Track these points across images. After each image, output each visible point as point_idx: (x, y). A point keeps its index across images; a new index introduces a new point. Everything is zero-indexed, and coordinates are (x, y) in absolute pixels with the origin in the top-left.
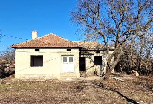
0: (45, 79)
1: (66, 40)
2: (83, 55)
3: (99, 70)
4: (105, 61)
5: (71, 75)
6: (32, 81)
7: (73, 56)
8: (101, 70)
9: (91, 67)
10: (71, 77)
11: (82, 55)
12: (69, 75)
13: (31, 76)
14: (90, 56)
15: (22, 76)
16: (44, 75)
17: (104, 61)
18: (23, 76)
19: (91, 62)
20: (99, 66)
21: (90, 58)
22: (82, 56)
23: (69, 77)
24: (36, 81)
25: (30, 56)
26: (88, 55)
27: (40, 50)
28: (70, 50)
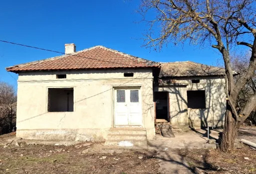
0: (77, 139)
1: (125, 56)
2: (163, 86)
3: (197, 118)
4: (210, 99)
5: (134, 133)
6: (47, 143)
7: (139, 87)
8: (201, 118)
9: (181, 112)
10: (132, 138)
11: (161, 87)
12: (129, 133)
13: (49, 133)
14: (177, 88)
15: (30, 132)
16: (74, 132)
17: (208, 100)
18: (33, 132)
19: (180, 102)
20: (197, 111)
21: (177, 93)
22: (160, 89)
23: (128, 138)
24: (56, 144)
25: (47, 90)
26: (172, 86)
27: (67, 75)
28: (132, 75)
